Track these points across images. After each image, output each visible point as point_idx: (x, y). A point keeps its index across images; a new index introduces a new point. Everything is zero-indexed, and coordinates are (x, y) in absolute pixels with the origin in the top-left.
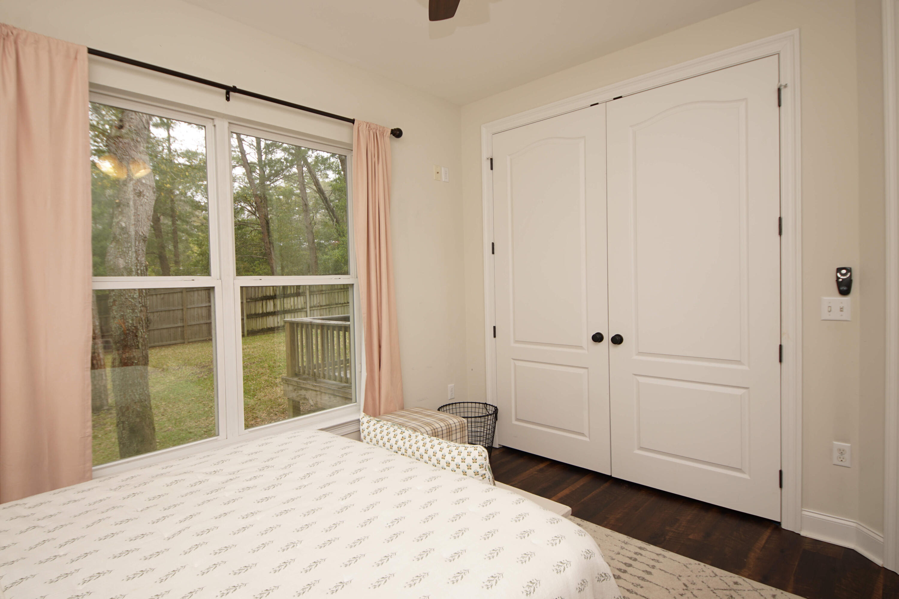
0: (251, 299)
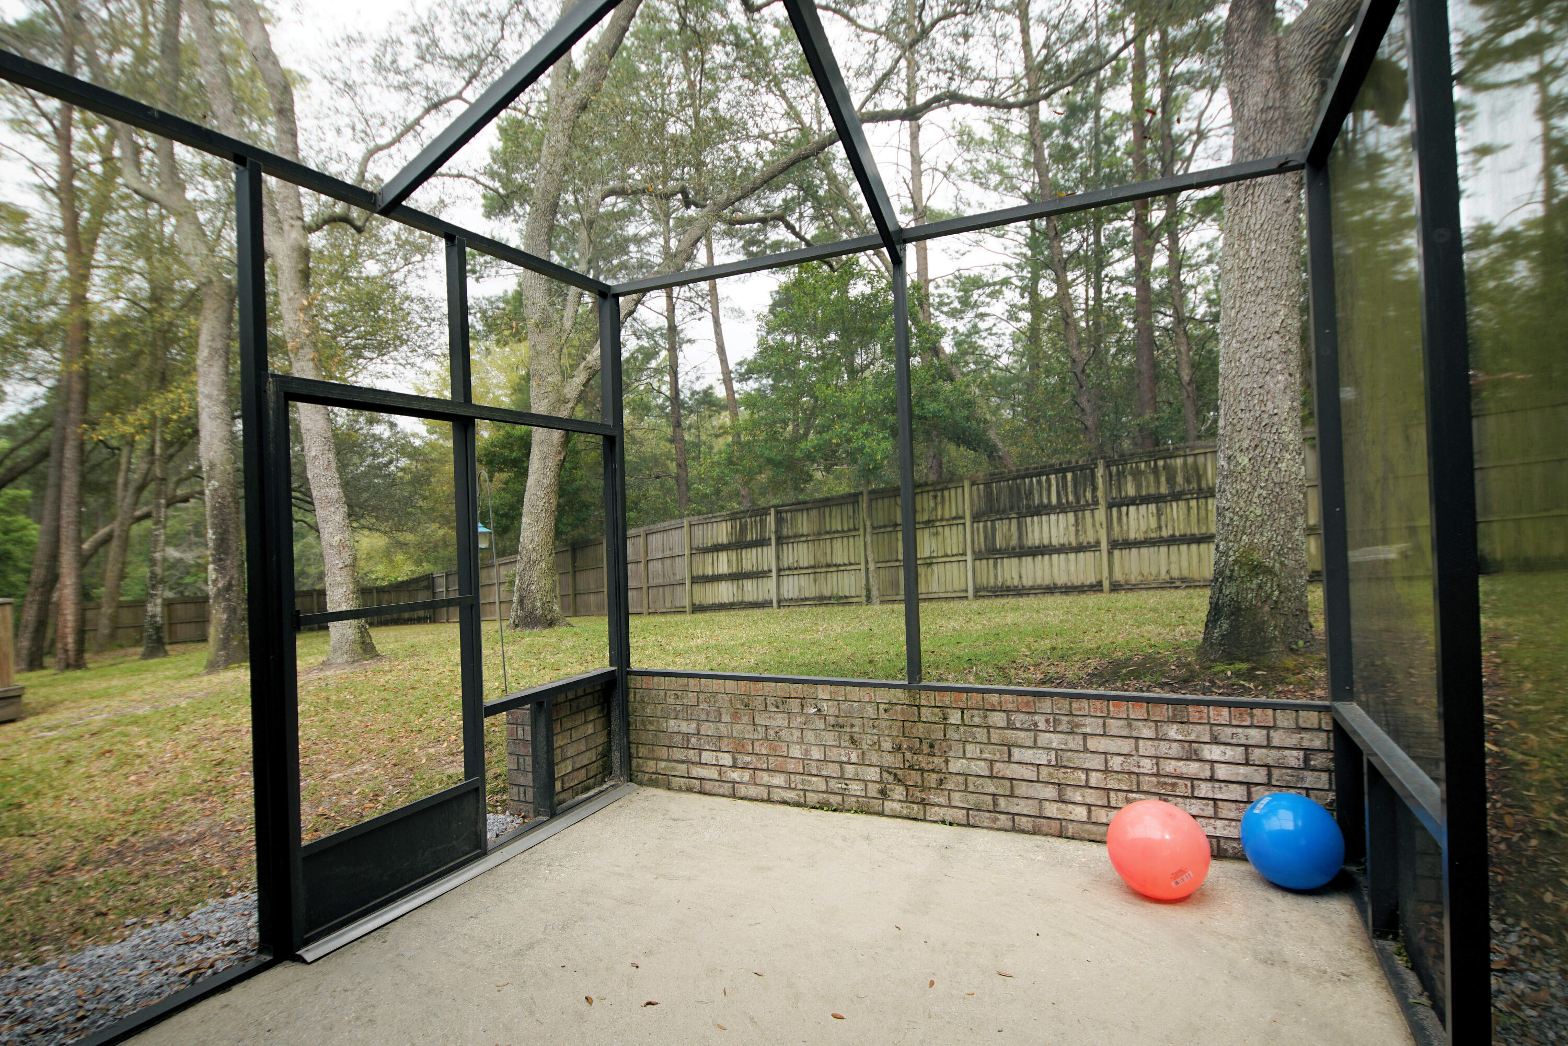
0: (698, 549)
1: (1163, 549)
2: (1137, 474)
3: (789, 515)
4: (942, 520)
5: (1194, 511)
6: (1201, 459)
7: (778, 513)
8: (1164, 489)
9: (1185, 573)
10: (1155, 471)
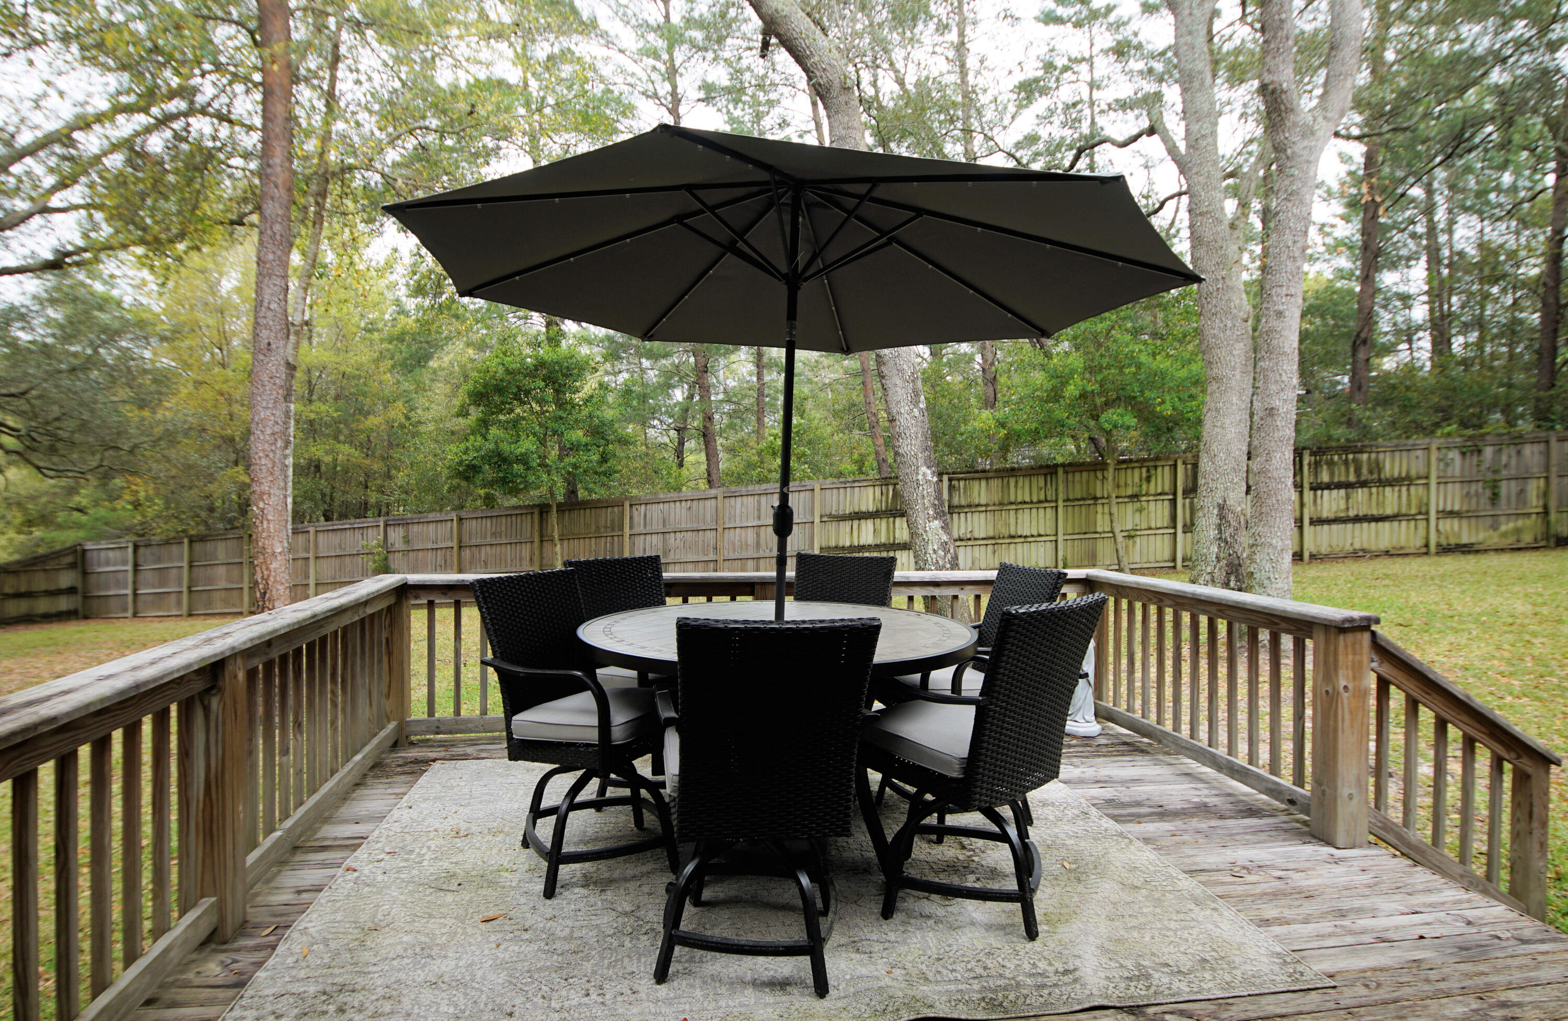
0: (830, 516)
1: (1350, 526)
2: (1331, 464)
3: (962, 483)
4: (1147, 494)
5: (1374, 497)
6: (1381, 456)
7: (950, 480)
8: (1352, 478)
9: (1365, 546)
10: (1346, 462)
